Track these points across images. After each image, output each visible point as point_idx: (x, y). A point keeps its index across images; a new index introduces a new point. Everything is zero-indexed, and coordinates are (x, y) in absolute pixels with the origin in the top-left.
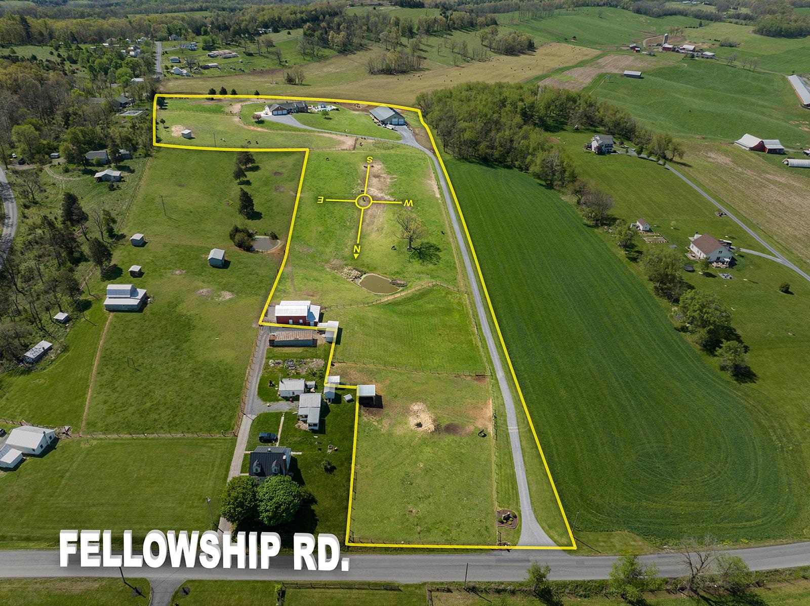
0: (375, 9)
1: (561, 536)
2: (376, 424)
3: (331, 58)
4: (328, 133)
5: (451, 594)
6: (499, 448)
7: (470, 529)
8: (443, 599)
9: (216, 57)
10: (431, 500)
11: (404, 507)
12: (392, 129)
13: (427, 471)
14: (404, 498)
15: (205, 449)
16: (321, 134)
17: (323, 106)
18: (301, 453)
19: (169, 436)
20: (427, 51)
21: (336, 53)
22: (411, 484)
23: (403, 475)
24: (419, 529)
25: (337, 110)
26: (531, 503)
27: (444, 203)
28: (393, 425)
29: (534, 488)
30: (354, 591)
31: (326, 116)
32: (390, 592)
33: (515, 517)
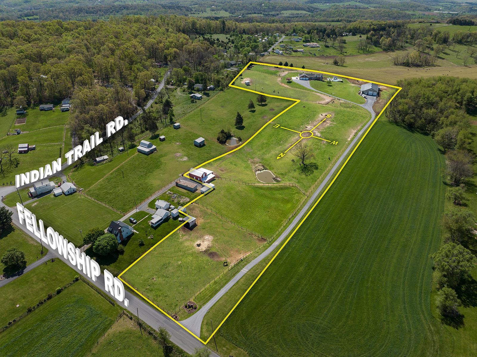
0: (431, 25)
1: (208, 331)
2: (180, 235)
3: (376, 53)
4: (320, 93)
5: (131, 321)
6: (226, 275)
7: (169, 301)
8: (125, 320)
9: (307, 46)
10: (167, 279)
11: (152, 276)
12: (364, 97)
13: (180, 266)
14: (157, 272)
15: (110, 215)
16: (316, 93)
17: (335, 78)
18: (138, 233)
19: (104, 205)
20: (449, 55)
21: (381, 50)
22: (166, 268)
23: (167, 262)
24: (148, 287)
25: (342, 82)
26: (211, 307)
27: (349, 144)
28: (187, 240)
29: (221, 302)
30: (100, 295)
31: (330, 84)
32: (110, 304)
33: (195, 308)
